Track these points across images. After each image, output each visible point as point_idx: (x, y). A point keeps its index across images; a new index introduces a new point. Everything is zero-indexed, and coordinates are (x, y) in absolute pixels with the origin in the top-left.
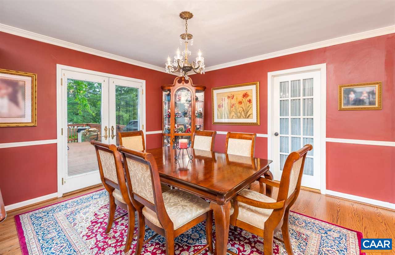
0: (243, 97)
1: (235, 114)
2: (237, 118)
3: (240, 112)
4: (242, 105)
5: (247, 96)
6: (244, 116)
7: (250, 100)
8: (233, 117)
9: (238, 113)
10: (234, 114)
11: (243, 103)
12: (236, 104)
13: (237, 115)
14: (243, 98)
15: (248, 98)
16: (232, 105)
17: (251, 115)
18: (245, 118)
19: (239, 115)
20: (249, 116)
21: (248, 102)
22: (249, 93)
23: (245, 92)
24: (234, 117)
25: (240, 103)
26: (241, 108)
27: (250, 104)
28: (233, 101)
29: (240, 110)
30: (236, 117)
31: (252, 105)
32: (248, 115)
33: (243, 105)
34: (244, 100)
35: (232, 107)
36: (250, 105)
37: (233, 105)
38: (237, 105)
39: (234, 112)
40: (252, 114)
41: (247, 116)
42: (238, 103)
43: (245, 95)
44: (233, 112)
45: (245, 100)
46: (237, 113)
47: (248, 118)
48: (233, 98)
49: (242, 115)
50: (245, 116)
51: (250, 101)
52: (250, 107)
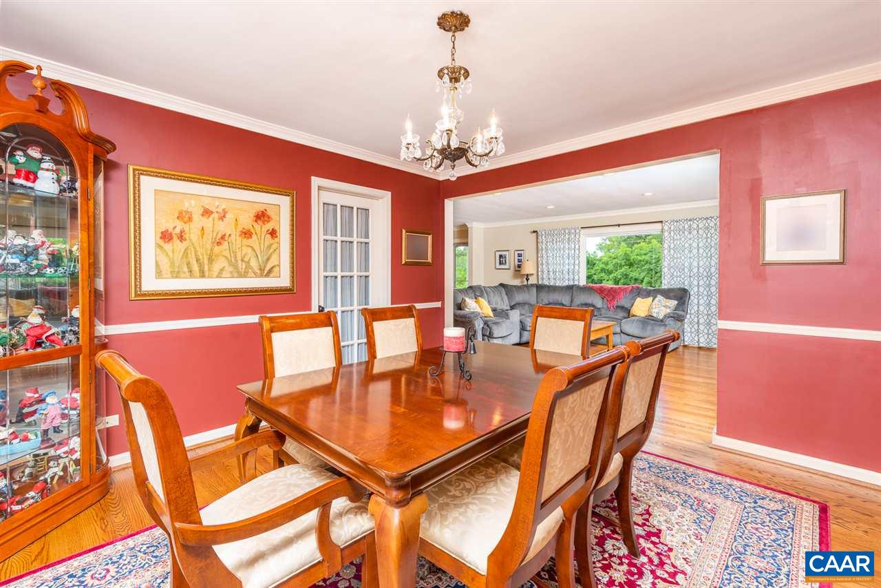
0: (256, 221)
1: (230, 264)
2: (236, 275)
3: (246, 259)
4: (250, 240)
5: (266, 219)
6: (258, 272)
7: (273, 229)
8: (224, 272)
9: (240, 262)
10: (224, 265)
11: (254, 237)
12: (233, 237)
13: (236, 267)
14: (255, 224)
15: (269, 226)
16: (219, 236)
17: (276, 270)
18: (261, 276)
19: (244, 267)
20: (270, 271)
21: (269, 236)
22: (271, 213)
23: (261, 208)
24: (225, 274)
25: (247, 234)
26: (250, 250)
27: (272, 241)
28: (223, 227)
29: (246, 254)
30: (231, 272)
31: (279, 243)
32: (267, 268)
33: (254, 241)
34: (257, 227)
35: (219, 244)
36: (272, 244)
37: (223, 237)
38: (236, 240)
39: (227, 258)
40: (279, 266)
41: (266, 272)
42: (240, 235)
43: (261, 216)
44: (223, 259)
45: (261, 229)
46: (237, 261)
47: (268, 275)
48: (224, 216)
49: (252, 268)
50: (261, 269)
51: (273, 233)
52: (274, 246)
